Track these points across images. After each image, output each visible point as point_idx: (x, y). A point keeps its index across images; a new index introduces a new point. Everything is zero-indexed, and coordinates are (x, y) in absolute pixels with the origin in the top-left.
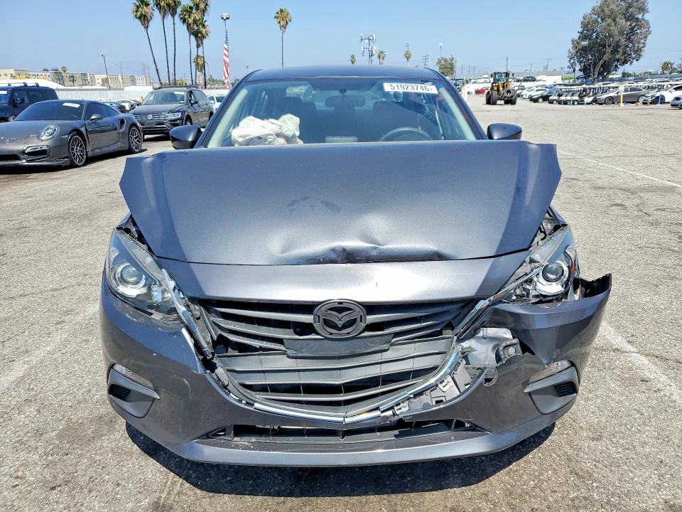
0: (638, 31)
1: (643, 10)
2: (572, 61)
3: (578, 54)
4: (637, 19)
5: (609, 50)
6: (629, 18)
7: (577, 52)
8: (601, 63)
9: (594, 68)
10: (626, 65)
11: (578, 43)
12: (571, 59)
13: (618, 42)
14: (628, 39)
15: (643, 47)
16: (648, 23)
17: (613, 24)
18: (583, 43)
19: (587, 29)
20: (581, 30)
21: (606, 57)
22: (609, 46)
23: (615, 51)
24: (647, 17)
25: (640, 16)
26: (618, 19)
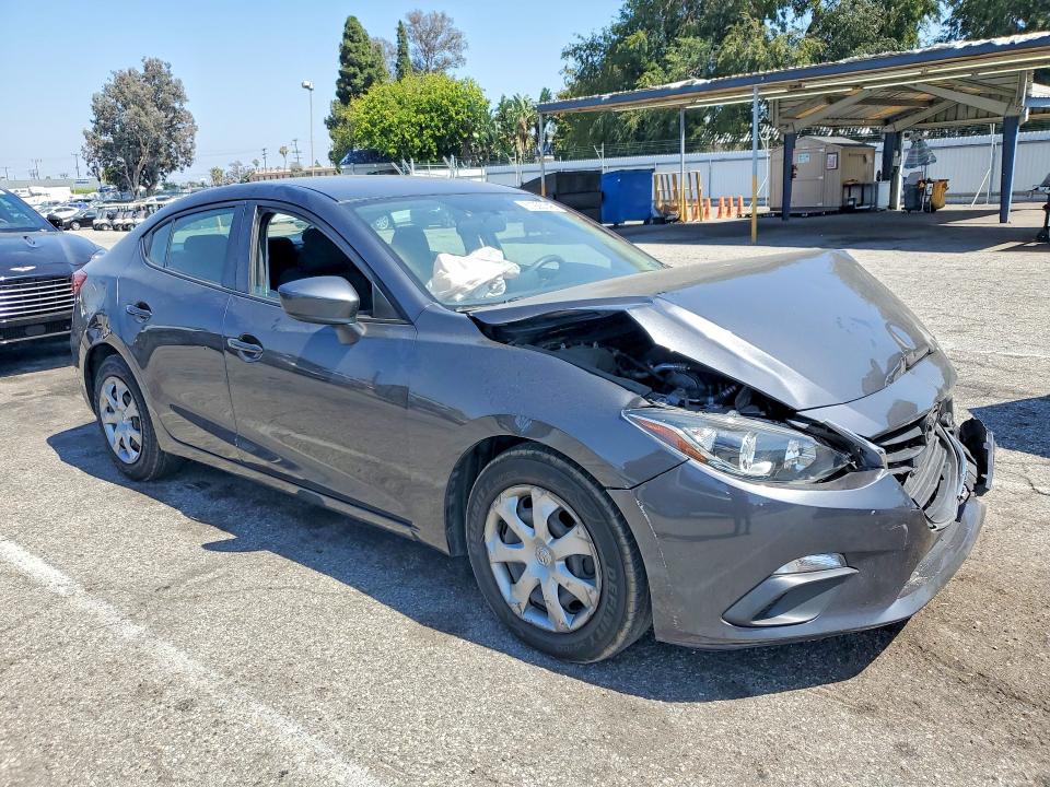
0: (180, 126)
1: (179, 97)
2: (91, 164)
3: (100, 155)
4: (174, 108)
5: (146, 150)
6: (163, 106)
7: (97, 152)
8: (139, 168)
9: (131, 176)
10: (174, 172)
11: (94, 137)
12: (89, 161)
13: (157, 140)
14: (169, 136)
15: (192, 147)
16: (190, 116)
17: (142, 113)
18: (103, 138)
19: (104, 119)
20: (94, 118)
21: (144, 160)
22: (145, 145)
23: (155, 152)
24: (186, 106)
25: (177, 105)
26: (148, 107)
